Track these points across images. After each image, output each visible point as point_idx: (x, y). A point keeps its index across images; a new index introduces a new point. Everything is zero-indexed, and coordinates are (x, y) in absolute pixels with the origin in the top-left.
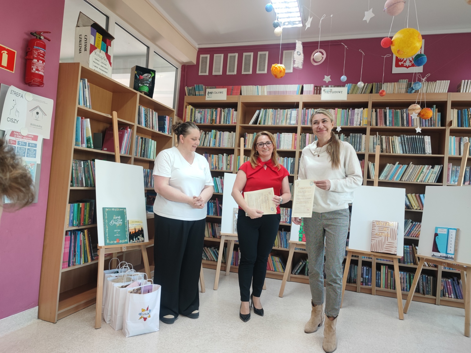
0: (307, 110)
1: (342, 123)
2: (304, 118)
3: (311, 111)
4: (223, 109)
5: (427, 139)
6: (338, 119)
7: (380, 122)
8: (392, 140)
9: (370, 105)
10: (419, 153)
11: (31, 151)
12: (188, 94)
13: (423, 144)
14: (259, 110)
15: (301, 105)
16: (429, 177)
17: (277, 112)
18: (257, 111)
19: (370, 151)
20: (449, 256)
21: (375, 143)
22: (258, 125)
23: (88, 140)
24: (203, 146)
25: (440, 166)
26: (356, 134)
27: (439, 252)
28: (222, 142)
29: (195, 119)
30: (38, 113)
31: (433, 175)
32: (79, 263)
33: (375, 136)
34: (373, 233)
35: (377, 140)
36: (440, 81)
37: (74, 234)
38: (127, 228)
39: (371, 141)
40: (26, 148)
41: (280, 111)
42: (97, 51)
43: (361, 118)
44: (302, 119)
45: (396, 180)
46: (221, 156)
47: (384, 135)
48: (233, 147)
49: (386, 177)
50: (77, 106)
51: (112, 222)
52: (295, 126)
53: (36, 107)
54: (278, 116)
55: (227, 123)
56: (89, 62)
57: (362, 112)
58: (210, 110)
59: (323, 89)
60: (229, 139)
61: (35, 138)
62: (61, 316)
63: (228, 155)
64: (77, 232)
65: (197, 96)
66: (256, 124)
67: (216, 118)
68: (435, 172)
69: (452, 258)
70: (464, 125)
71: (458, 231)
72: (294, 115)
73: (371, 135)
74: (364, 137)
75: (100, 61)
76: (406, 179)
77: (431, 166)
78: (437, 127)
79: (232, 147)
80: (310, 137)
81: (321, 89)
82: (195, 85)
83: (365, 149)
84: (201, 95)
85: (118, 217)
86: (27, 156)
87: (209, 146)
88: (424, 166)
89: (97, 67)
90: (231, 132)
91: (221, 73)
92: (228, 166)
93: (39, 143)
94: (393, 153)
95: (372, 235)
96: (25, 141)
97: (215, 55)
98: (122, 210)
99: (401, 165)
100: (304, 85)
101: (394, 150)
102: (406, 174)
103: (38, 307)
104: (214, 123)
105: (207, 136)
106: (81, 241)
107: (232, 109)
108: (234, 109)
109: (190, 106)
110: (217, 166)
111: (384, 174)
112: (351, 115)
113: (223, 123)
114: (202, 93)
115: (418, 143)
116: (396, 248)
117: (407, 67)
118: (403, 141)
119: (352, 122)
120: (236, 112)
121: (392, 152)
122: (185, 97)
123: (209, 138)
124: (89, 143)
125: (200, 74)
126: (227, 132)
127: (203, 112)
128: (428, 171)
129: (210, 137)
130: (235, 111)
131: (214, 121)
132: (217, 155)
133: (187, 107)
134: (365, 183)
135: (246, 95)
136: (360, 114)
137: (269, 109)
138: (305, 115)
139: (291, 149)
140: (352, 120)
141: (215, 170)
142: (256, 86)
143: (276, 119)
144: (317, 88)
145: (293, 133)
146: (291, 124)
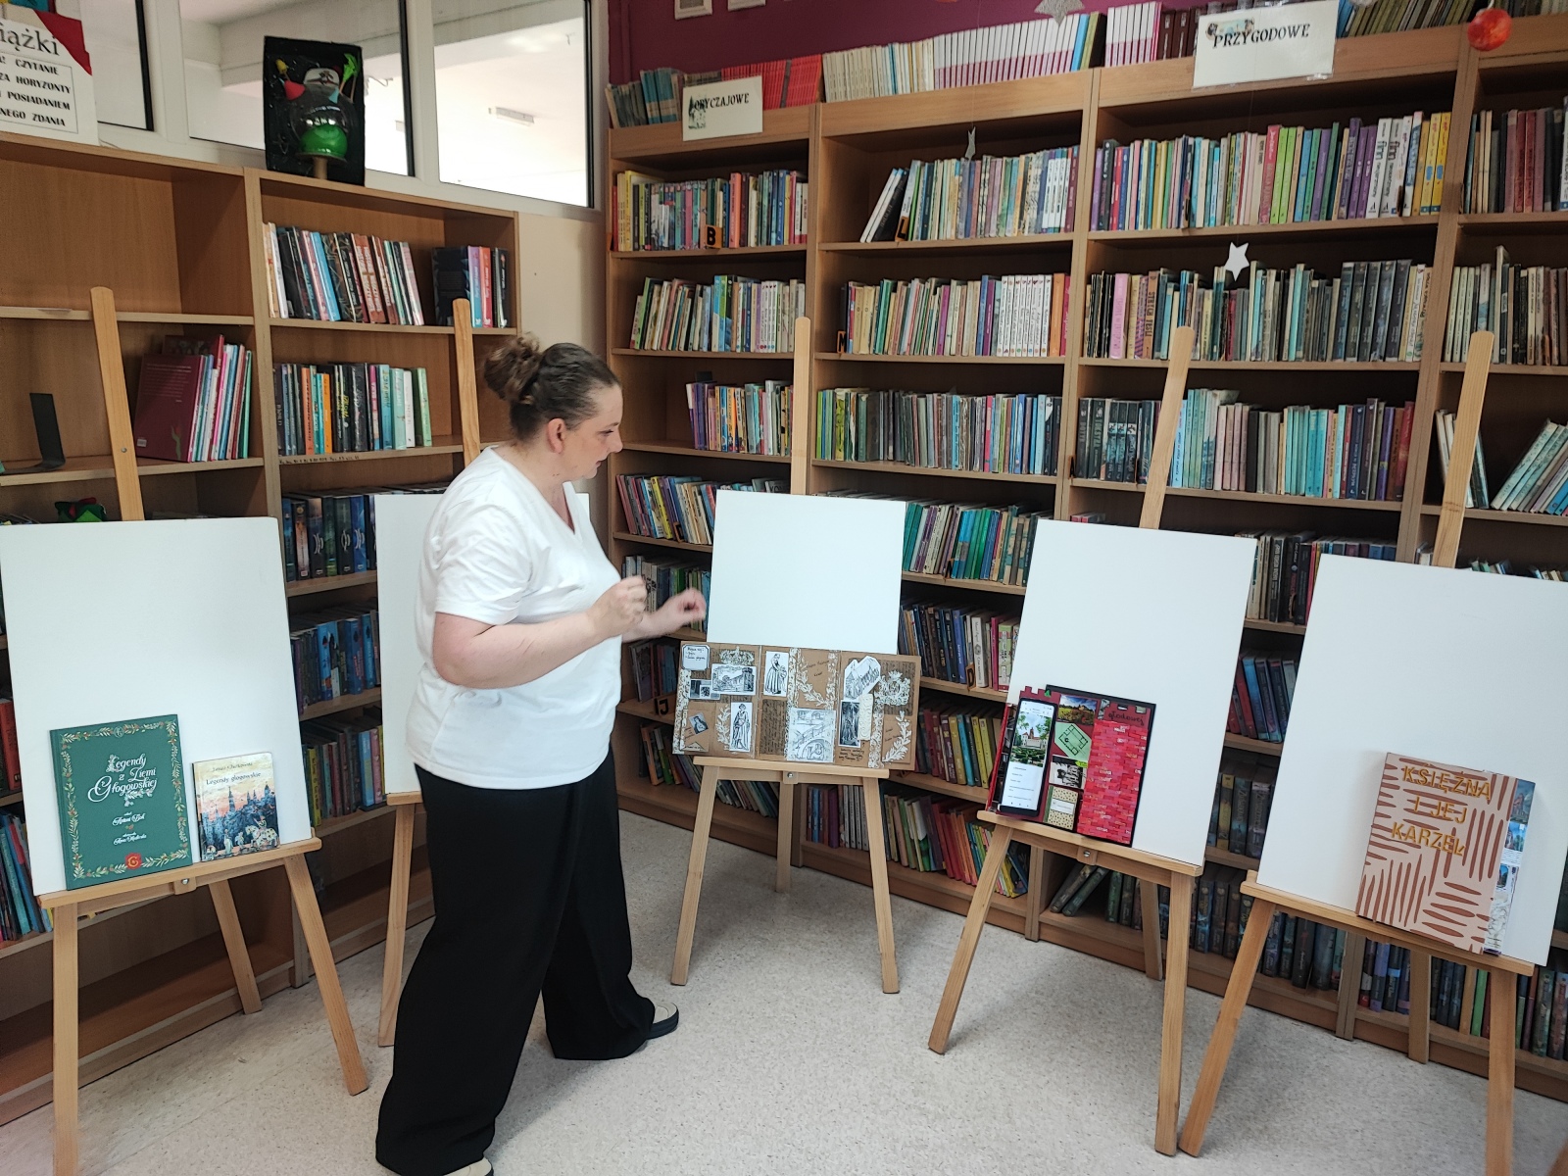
0: (1120, 151)
1: (1299, 210)
2: (1106, 194)
3: (1139, 151)
4: (751, 178)
6: (1277, 186)
7: (1521, 191)
9: (1465, 93)
12: (621, 120)
14: (900, 171)
15: (1089, 129)
17: (978, 171)
18: (892, 176)
19: (1448, 357)
21: (1483, 310)
22: (898, 244)
24: (686, 348)
26: (1378, 264)
28: (758, 330)
29: (649, 230)
33: (1487, 267)
34: (1380, 821)
35: (1492, 293)
38: (184, 802)
39: (1462, 298)
41: (995, 168)
43: (1411, 172)
44: (1096, 200)
46: (756, 394)
47: (1537, 265)
49: (1536, 494)
51: (102, 789)
52: (1063, 237)
54: (984, 192)
55: (773, 243)
57: (1417, 137)
58: (703, 187)
59: (1204, 22)
60: (784, 312)
63: (783, 388)
65: (651, 126)
66: (892, 238)
67: (727, 219)
72: (1056, 184)
73: (1462, 266)
74: (1420, 276)
80: (1136, 287)
81: (1196, 26)
82: (642, 73)
83: (1420, 347)
84: (669, 119)
85: (134, 762)
87: (709, 349)
90: (789, 285)
92: (784, 437)
98: (155, 725)
100: (1111, 13)
104: (718, 245)
105: (700, 302)
107: (790, 170)
108: (795, 174)
109: (629, 173)
110: (741, 435)
111: (1519, 480)
112: (1352, 157)
113: (757, 244)
114: (669, 107)
119: (1355, 201)
120: (805, 185)
122: (611, 132)
123: (707, 314)
125: (679, 13)
126: (772, 283)
127: (679, 196)
129: (707, 307)
130: (800, 180)
131: (718, 237)
132: (739, 389)
133: (620, 176)
134: (1409, 529)
135: (843, 99)
136: (1401, 151)
137: (942, 160)
138: (1110, 178)
139: (1044, 355)
140: (1356, 187)
141: (733, 455)
142: (887, 49)
143: (975, 209)
144: (1173, 23)
145: (1056, 275)
146: (1042, 231)
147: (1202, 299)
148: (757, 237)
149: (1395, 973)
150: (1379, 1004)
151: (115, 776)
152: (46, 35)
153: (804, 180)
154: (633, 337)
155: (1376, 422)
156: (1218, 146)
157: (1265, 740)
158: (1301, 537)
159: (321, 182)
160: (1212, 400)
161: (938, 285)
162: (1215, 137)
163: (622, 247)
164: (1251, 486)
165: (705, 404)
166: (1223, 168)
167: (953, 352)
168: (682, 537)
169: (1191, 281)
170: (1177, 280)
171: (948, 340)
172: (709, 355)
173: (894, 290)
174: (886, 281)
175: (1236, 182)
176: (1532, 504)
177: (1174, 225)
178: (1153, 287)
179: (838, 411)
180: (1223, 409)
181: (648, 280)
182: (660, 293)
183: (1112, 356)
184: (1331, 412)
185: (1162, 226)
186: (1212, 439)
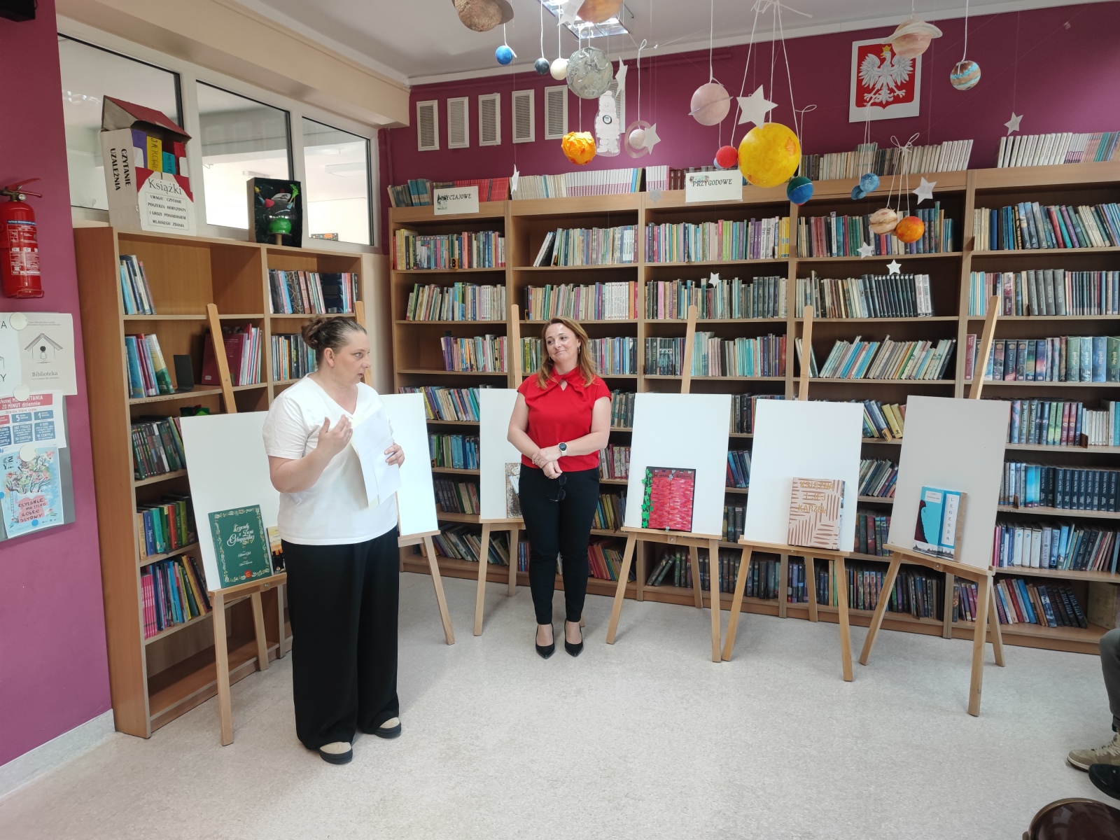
0: (656, 228)
1: (734, 255)
2: (651, 247)
3: (664, 229)
4: (473, 234)
5: (923, 282)
6: (724, 245)
7: (818, 248)
8: (845, 288)
9: (794, 210)
10: (903, 314)
11: (42, 426)
12: (396, 203)
13: (913, 293)
14: (552, 233)
15: (642, 218)
16: (926, 368)
17: (591, 234)
18: (548, 236)
19: (797, 316)
20: (945, 550)
21: (808, 296)
22: (552, 267)
23: (160, 377)
24: (439, 319)
25: (950, 341)
26: (767, 278)
27: (926, 541)
28: (480, 310)
29: (415, 259)
30: (43, 349)
31: (934, 361)
32: (181, 620)
33: (809, 279)
34: (793, 505)
35: (811, 289)
36: (951, 143)
37: (160, 569)
38: (266, 546)
39: (800, 291)
40: (31, 425)
41: (599, 233)
42: (155, 178)
43: (776, 241)
44: (647, 249)
45: (856, 376)
46: (481, 342)
47: (827, 278)
48: (504, 318)
49: (835, 370)
50: (122, 317)
51: (233, 540)
52: (633, 265)
53: (38, 338)
54: (595, 244)
55: (487, 266)
56: (138, 208)
57: (778, 227)
58: (447, 238)
59: (688, 176)
60: (494, 301)
61: (47, 399)
62: (158, 724)
63: (495, 338)
64: (166, 564)
65: (415, 207)
66: (549, 265)
67: (461, 255)
68: (939, 355)
69: (950, 555)
70: (1006, 244)
71: (963, 497)
72: (628, 241)
73: (799, 278)
74: (784, 283)
75: (165, 198)
76: (877, 374)
77: (930, 343)
78: (942, 254)
79: (501, 318)
80: (668, 287)
81: (685, 176)
82: (409, 181)
83: (786, 312)
84: (425, 204)
85: (245, 527)
86: (37, 439)
87: (453, 319)
88: (916, 342)
89: (160, 214)
90: (496, 287)
91: (466, 144)
92: (498, 363)
93: (58, 408)
94: (847, 316)
95: (792, 509)
96: (27, 410)
97: (450, 101)
98: (250, 510)
99: (866, 343)
100: (647, 168)
101: (849, 311)
102: (877, 362)
103: (112, 710)
104: (457, 267)
105: (446, 296)
106: (177, 578)
107: (494, 231)
108: (497, 233)
109: (403, 230)
110: (473, 362)
111: (828, 365)
112: (753, 234)
113: (478, 266)
114: (425, 198)
115: (901, 292)
116: (837, 538)
117: (883, 105)
118: (869, 290)
119: (756, 253)
120: (503, 239)
121: (844, 316)
122: (390, 209)
123: (451, 302)
124: (163, 382)
125: (421, 148)
126: (487, 286)
127: (432, 242)
128: (924, 353)
129: (451, 298)
130: (500, 236)
131: (457, 263)
132: (471, 339)
133: (397, 231)
134: (789, 388)
135: (520, 199)
136: (772, 231)
137: (573, 229)
138: (653, 239)
139: (627, 319)
140: (756, 246)
141: (469, 373)
142: (542, 177)
143: (590, 252)
144: (675, 175)
145: (630, 282)
146: (623, 262)
147: (697, 292)
148: (477, 263)
149: (801, 585)
150: (796, 599)
151: (237, 533)
152: (177, 185)
153: (502, 235)
154: (408, 314)
155: (772, 344)
156: (698, 227)
157: (739, 488)
158: (746, 395)
159: (279, 247)
160: (705, 336)
161: (574, 287)
162: (697, 223)
163: (399, 268)
164: (724, 373)
165: (452, 348)
166: (701, 237)
167: (583, 318)
168: (440, 418)
169: (692, 285)
170: (685, 284)
171: (580, 313)
172: (453, 323)
173: (552, 289)
174: (548, 285)
175: (707, 243)
176: (834, 374)
177: (682, 260)
178: (675, 288)
179: (526, 348)
180: (710, 340)
181: (416, 285)
182: (423, 292)
183: (659, 318)
184: (754, 340)
185: (677, 260)
186: (706, 354)
